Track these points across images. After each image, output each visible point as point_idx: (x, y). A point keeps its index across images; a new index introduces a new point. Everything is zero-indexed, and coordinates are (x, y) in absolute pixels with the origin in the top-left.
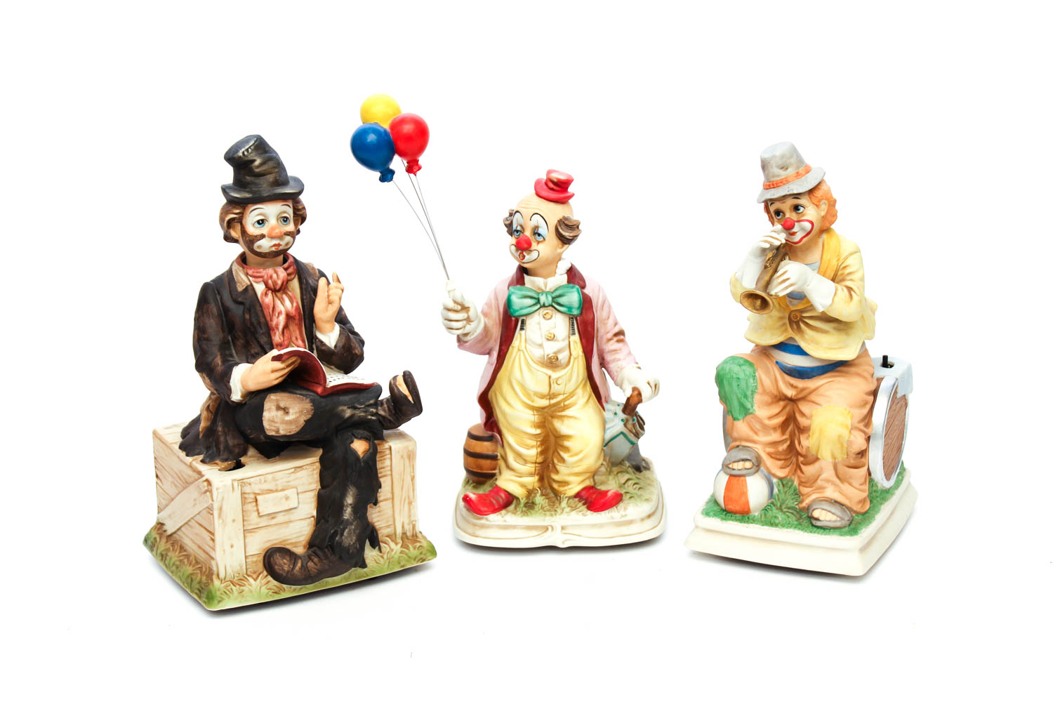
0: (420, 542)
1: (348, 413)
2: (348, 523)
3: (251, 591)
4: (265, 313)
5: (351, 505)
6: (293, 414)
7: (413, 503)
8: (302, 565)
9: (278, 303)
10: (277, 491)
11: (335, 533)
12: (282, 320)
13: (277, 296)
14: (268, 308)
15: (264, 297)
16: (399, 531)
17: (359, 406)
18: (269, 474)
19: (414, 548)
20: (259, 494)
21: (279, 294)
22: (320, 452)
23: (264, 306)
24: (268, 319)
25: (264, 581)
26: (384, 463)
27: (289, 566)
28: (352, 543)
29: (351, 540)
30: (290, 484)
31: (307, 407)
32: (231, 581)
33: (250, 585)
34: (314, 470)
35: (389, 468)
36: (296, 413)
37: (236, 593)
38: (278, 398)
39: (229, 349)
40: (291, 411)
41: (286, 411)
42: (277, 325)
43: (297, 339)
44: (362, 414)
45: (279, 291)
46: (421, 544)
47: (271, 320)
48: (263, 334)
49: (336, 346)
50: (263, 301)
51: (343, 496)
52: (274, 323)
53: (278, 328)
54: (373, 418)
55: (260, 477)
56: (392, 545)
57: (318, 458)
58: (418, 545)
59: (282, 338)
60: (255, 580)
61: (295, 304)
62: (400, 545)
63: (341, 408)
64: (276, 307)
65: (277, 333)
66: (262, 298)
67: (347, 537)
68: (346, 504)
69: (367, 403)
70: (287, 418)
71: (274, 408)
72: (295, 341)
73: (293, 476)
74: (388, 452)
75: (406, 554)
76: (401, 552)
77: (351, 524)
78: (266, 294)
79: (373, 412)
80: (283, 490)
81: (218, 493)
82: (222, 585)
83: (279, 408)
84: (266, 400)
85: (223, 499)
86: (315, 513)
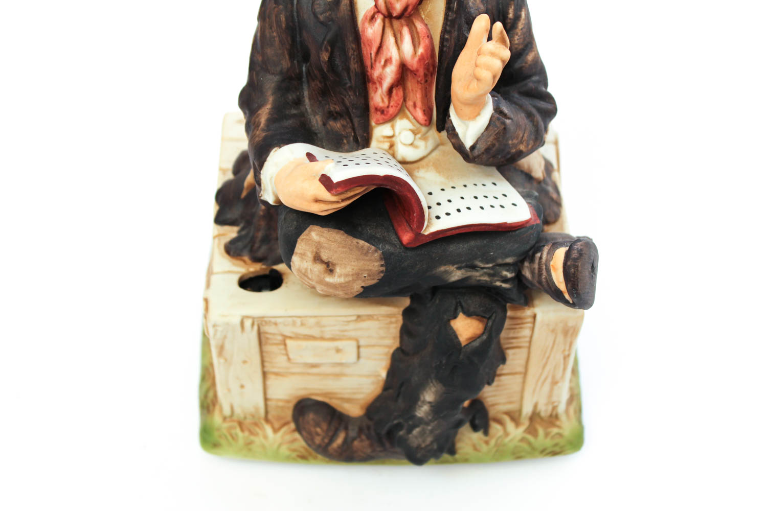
0: (559, 427)
1: (456, 275)
2: (420, 422)
3: (263, 447)
4: (365, 52)
5: (430, 403)
6: (340, 276)
7: (559, 384)
8: (345, 441)
9: (390, 40)
10: (322, 339)
11: (399, 427)
12: (389, 74)
13: (392, 26)
14: (370, 46)
15: (367, 25)
16: (527, 410)
17: (482, 265)
18: (311, 317)
19: (547, 435)
20: (290, 338)
21: (396, 23)
22: (406, 302)
23: (363, 39)
24: (368, 63)
25: (288, 437)
26: (518, 332)
27: (323, 439)
28: (423, 445)
29: (424, 441)
30: (346, 333)
31: (370, 268)
32: (241, 424)
33: (265, 437)
34: (391, 323)
35: (528, 339)
36: (347, 275)
37: (241, 442)
38: (322, 240)
39: (299, 88)
40: (338, 270)
41: (329, 268)
42: (381, 79)
43: (415, 106)
44: (486, 278)
45: (399, 17)
46: (561, 431)
47: (372, 67)
48: (351, 88)
49: (473, 148)
50: (364, 31)
51: (421, 387)
52: (376, 73)
53: (381, 84)
54: (504, 285)
55: (295, 319)
56: (510, 426)
57: (402, 309)
58: (555, 431)
59: (386, 100)
60: (276, 431)
61: (421, 50)
62: (522, 429)
63: (442, 269)
64: (384, 47)
65: (379, 91)
66: (363, 24)
67: (416, 437)
68: (422, 398)
69: (500, 261)
70: (329, 279)
71: (310, 256)
72: (411, 109)
73: (352, 326)
74: (530, 320)
75: (529, 443)
76: (523, 440)
77: (427, 424)
78: (372, 18)
79: (506, 276)
80: (333, 339)
81: (216, 331)
82: (226, 425)
83: (317, 258)
84: (302, 237)
85: (225, 337)
86: (384, 374)
